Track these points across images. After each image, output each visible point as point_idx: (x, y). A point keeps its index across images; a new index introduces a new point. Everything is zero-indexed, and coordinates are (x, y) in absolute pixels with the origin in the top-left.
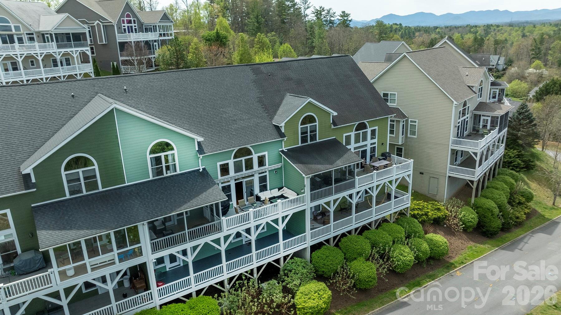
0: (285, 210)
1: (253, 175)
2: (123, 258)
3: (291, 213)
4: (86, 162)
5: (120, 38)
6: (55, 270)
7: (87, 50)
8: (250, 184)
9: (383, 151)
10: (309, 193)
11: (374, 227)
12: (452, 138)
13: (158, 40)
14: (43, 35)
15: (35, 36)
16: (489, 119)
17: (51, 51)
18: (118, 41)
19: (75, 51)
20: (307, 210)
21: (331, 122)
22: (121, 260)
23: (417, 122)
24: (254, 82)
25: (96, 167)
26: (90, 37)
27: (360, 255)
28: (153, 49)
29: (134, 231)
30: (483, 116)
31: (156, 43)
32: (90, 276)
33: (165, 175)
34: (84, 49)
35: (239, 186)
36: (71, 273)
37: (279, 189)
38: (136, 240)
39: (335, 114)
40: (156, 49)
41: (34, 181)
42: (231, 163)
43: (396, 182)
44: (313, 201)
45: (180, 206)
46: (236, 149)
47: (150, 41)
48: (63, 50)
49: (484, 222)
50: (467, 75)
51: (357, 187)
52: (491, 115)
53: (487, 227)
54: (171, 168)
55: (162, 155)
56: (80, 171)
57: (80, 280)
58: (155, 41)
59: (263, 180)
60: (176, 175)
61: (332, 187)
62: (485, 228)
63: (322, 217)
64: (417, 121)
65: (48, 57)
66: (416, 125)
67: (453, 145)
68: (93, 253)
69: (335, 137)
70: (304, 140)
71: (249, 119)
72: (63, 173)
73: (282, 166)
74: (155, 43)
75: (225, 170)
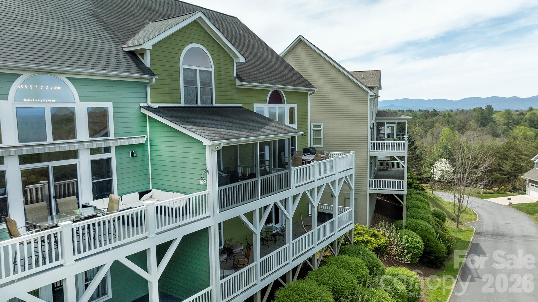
0: (164, 228)
3: (178, 235)
9: (304, 147)
10: (216, 188)
11: (317, 264)
12: (370, 142)
16: (395, 126)
20: (212, 228)
21: (235, 75)
23: (322, 126)
30: (387, 123)
37: (142, 194)
39: (242, 60)
43: (339, 183)
44: (223, 209)
49: (431, 247)
50: (363, 78)
51: (294, 187)
52: (396, 121)
53: (435, 253)
61: (257, 181)
62: (433, 255)
63: (227, 257)
64: (322, 124)
66: (321, 131)
67: (372, 151)
69: (241, 105)
73: (146, 141)
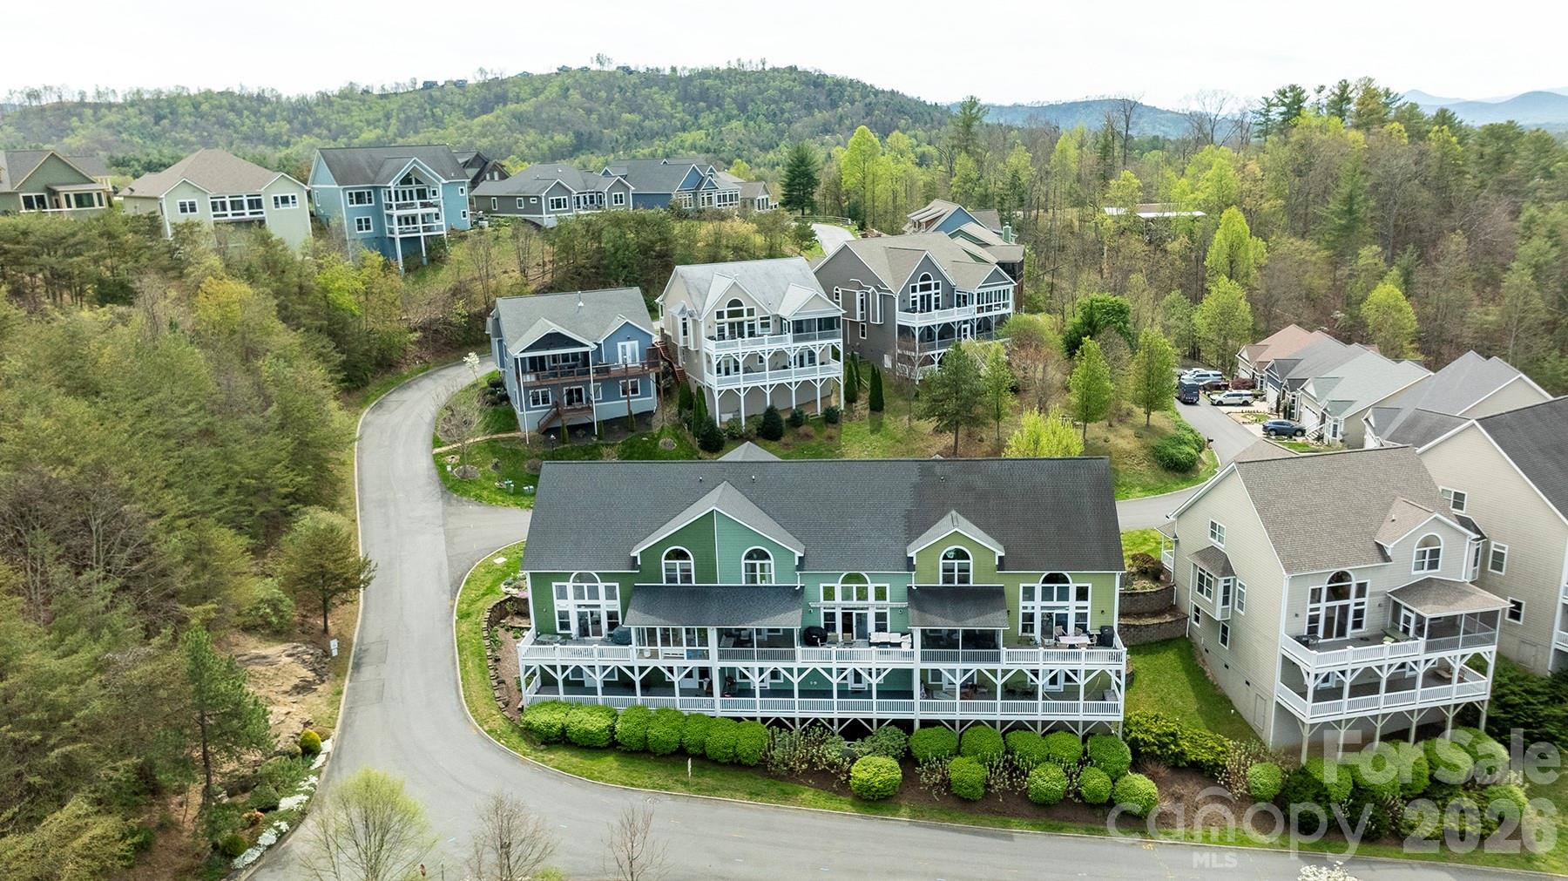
0: (882, 661)
1: (867, 609)
2: (692, 655)
3: (889, 667)
4: (684, 556)
5: (902, 319)
6: (634, 647)
7: (838, 342)
8: (862, 619)
9: (1105, 624)
10: (919, 650)
12: (1282, 634)
13: (973, 320)
14: (781, 319)
15: (771, 321)
17: (783, 347)
18: (898, 322)
19: (818, 345)
20: (915, 670)
22: (689, 658)
23: (1246, 589)
24: (915, 487)
25: (692, 561)
26: (862, 310)
27: (975, 753)
28: (959, 335)
29: (703, 634)
31: (968, 326)
32: (661, 663)
33: (759, 584)
34: (833, 341)
35: (847, 617)
36: (647, 654)
37: (902, 635)
38: (704, 641)
40: (965, 336)
41: (639, 563)
42: (838, 588)
44: (924, 662)
45: (751, 621)
46: (846, 573)
47: (954, 323)
48: (801, 345)
50: (1393, 520)
51: (1004, 664)
54: (767, 578)
55: (758, 563)
56: (678, 562)
57: (651, 664)
58: (966, 322)
59: (881, 617)
60: (770, 587)
61: (959, 652)
64: (1246, 586)
65: (779, 354)
66: (1244, 593)
67: (1284, 647)
68: (665, 642)
69: (1003, 585)
70: (949, 579)
71: (879, 538)
72: (663, 561)
74: (963, 326)
75: (829, 594)
